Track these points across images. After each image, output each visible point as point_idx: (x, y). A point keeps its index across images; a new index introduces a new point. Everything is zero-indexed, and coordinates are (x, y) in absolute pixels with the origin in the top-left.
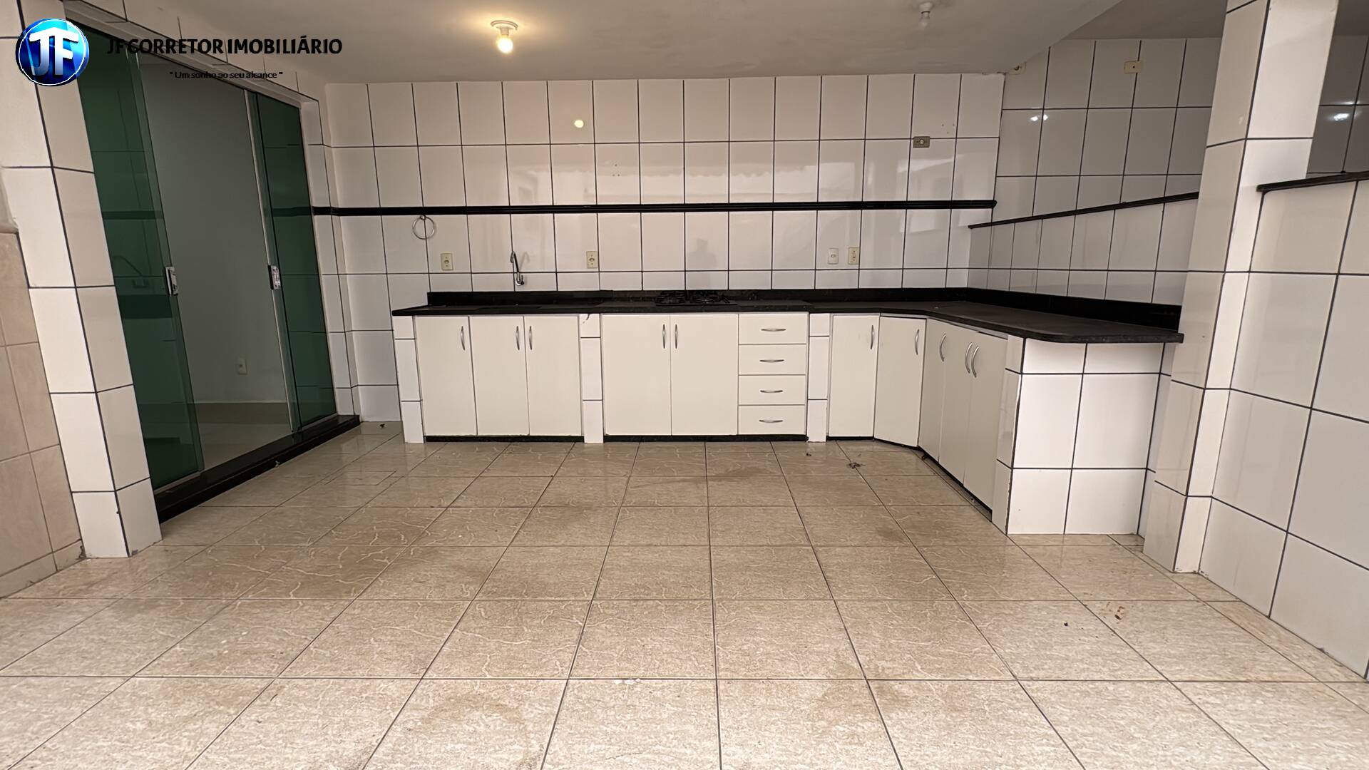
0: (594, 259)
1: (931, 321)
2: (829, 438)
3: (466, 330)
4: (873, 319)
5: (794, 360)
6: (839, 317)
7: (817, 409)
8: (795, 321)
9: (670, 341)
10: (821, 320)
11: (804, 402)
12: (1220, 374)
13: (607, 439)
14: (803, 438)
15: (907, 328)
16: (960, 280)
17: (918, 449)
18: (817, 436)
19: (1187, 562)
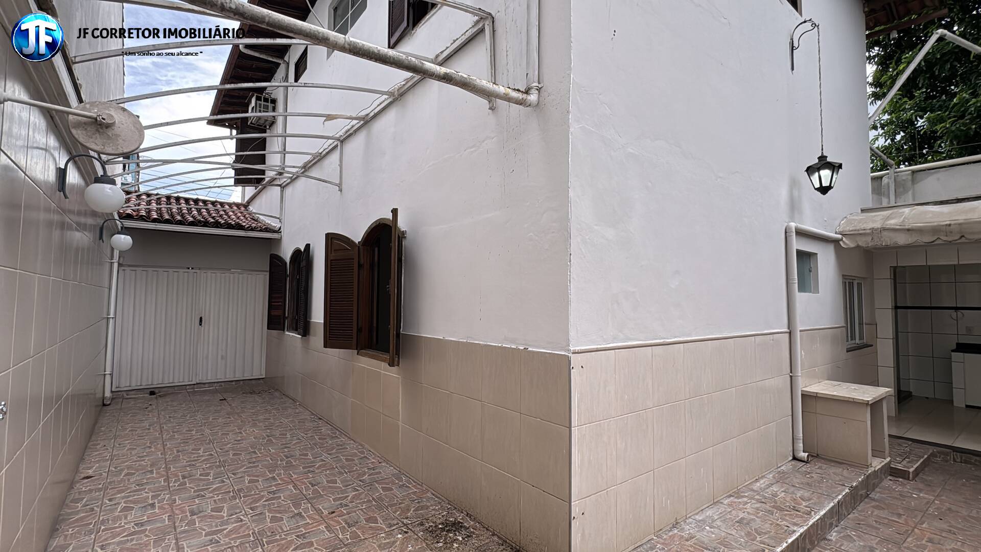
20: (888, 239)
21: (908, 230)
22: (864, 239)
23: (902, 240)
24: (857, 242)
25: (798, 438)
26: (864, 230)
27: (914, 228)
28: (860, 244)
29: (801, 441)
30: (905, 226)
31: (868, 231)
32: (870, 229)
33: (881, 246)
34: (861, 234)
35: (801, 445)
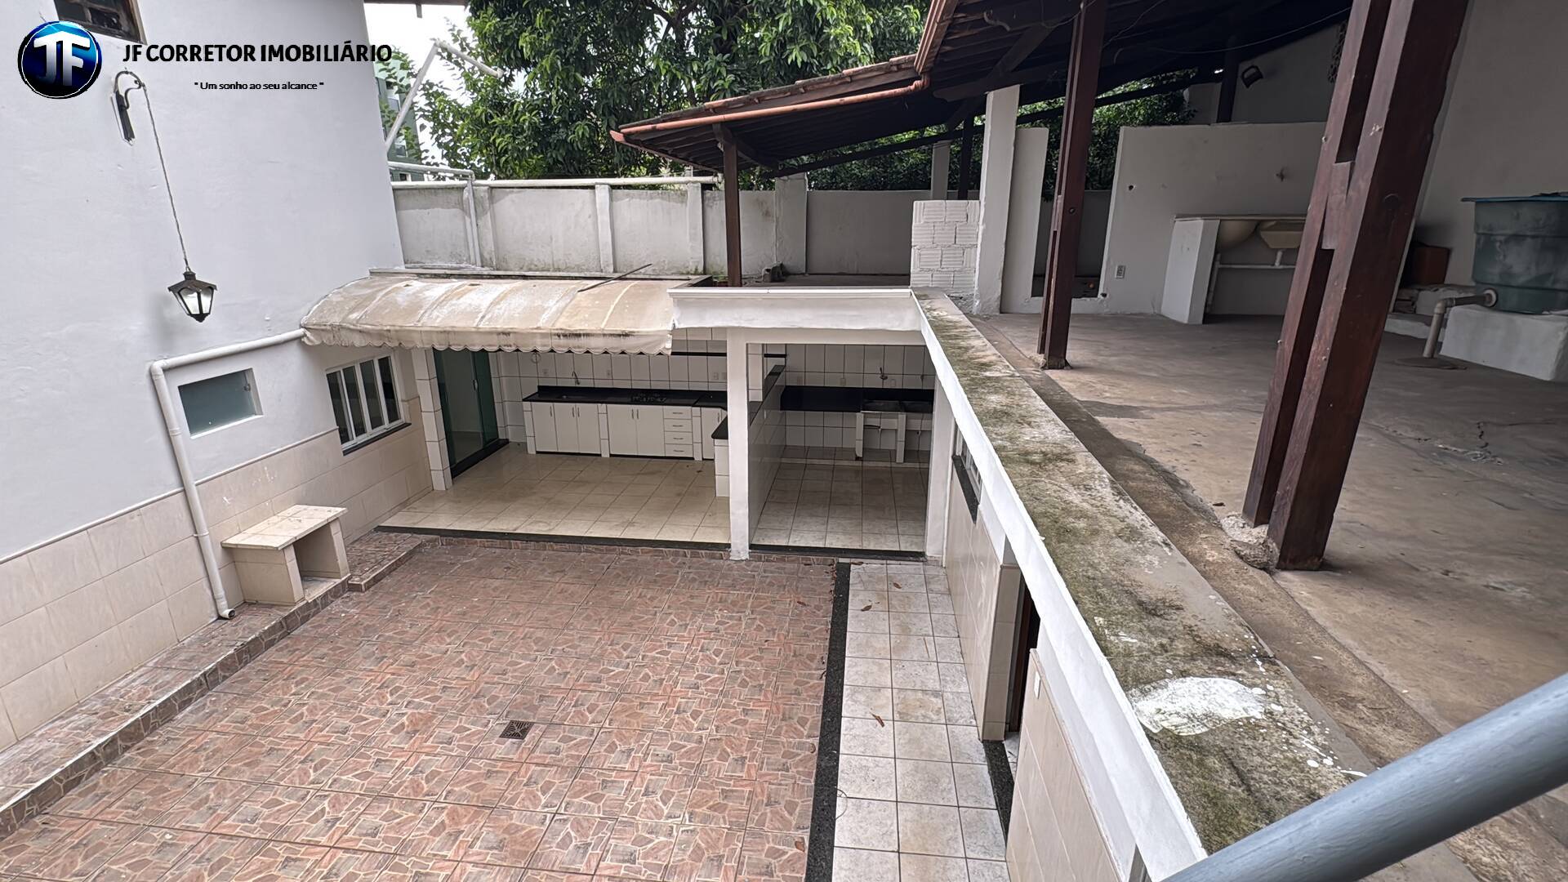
2: (703, 459)
6: (703, 409)
7: (696, 446)
9: (635, 417)
10: (696, 410)
11: (691, 443)
13: (611, 455)
14: (692, 459)
18: (697, 458)
21: (360, 331)
22: (327, 337)
25: (218, 597)
28: (324, 341)
29: (224, 599)
31: (329, 328)
32: (330, 325)
35: (224, 603)
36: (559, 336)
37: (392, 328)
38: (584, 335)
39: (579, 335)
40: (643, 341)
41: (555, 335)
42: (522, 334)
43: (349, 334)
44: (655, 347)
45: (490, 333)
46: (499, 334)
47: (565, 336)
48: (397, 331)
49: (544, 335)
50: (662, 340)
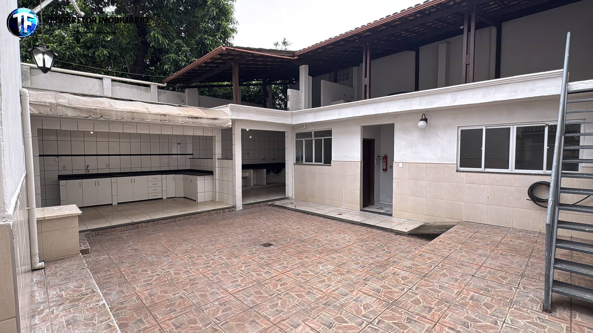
0: (108, 166)
1: (184, 175)
2: (167, 198)
3: (81, 183)
4: (174, 175)
5: (159, 184)
6: (167, 175)
7: (164, 193)
8: (159, 177)
9: (133, 182)
10: (164, 176)
11: (162, 191)
12: (217, 178)
13: (118, 203)
14: (162, 198)
15: (180, 176)
16: (188, 168)
17: (184, 197)
18: (165, 198)
19: (217, 200)
20: (61, 112)
21: (74, 108)
22: (45, 109)
23: (70, 113)
24: (40, 110)
25: (34, 254)
26: (45, 103)
27: (77, 107)
28: (42, 112)
29: (38, 255)
30: (72, 105)
31: (48, 104)
32: (49, 103)
33: (57, 116)
34: (42, 105)
35: (38, 258)
36: (189, 118)
37: (97, 108)
38: (199, 118)
39: (197, 118)
40: (222, 121)
41: (187, 117)
42: (172, 116)
43: (63, 109)
44: (225, 124)
45: (157, 114)
46: (161, 115)
47: (191, 118)
48: (101, 110)
49: (182, 117)
50: (228, 122)
